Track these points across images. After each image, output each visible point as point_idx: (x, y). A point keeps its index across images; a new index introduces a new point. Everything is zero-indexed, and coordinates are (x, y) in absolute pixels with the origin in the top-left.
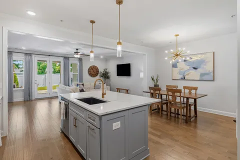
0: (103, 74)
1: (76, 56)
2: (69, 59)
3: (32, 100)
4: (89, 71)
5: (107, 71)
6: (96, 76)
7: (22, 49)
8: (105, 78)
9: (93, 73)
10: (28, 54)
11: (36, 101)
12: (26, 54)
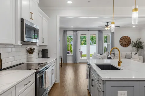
0: (136, 44)
1: (107, 29)
2: (102, 32)
3: (77, 63)
4: (120, 42)
5: (141, 40)
6: (128, 46)
7: (71, 28)
8: (138, 47)
9: (124, 43)
10: (75, 31)
11: (80, 64)
12: (74, 31)
